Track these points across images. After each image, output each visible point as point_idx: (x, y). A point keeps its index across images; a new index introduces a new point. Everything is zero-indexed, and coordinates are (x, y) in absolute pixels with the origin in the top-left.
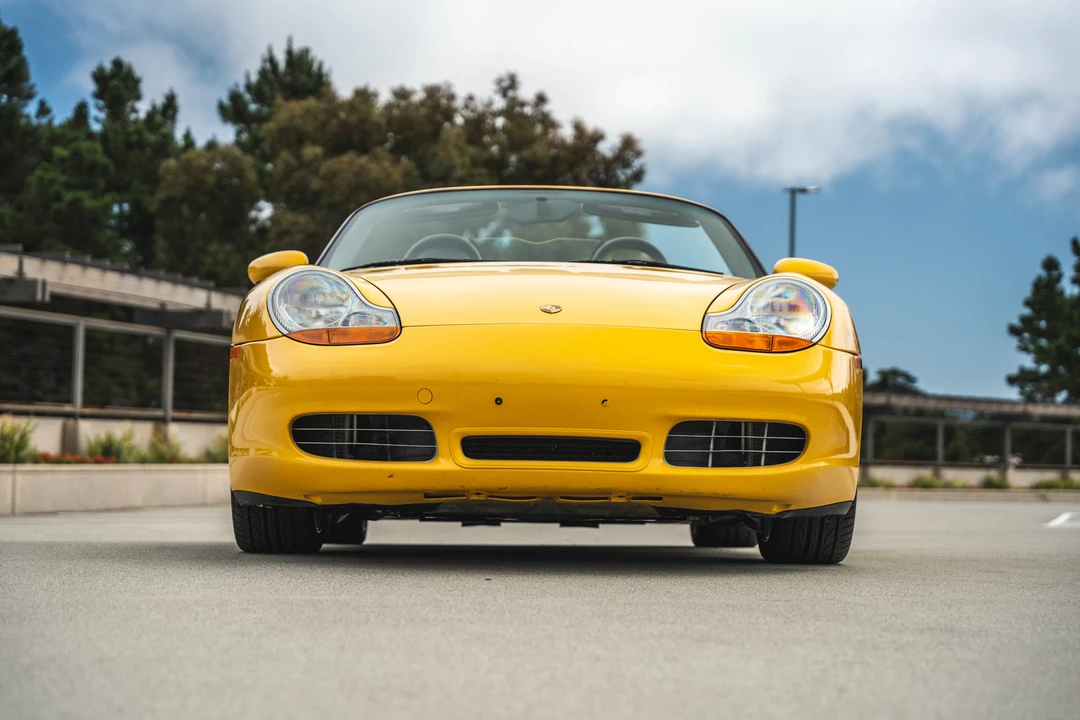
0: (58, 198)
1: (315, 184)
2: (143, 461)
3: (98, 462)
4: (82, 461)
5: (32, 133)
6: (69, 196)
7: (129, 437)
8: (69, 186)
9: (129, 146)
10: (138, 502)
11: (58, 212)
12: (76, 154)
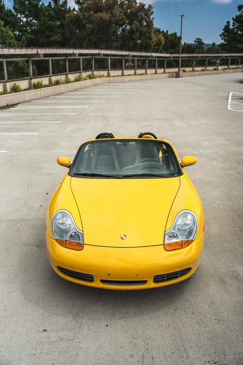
0: (47, 23)
1: (93, 19)
2: (64, 83)
3: (55, 85)
4: (53, 86)
5: (41, 9)
6: (49, 22)
7: (61, 78)
8: (49, 21)
9: (59, 11)
10: (64, 91)
11: (47, 26)
12: (49, 14)
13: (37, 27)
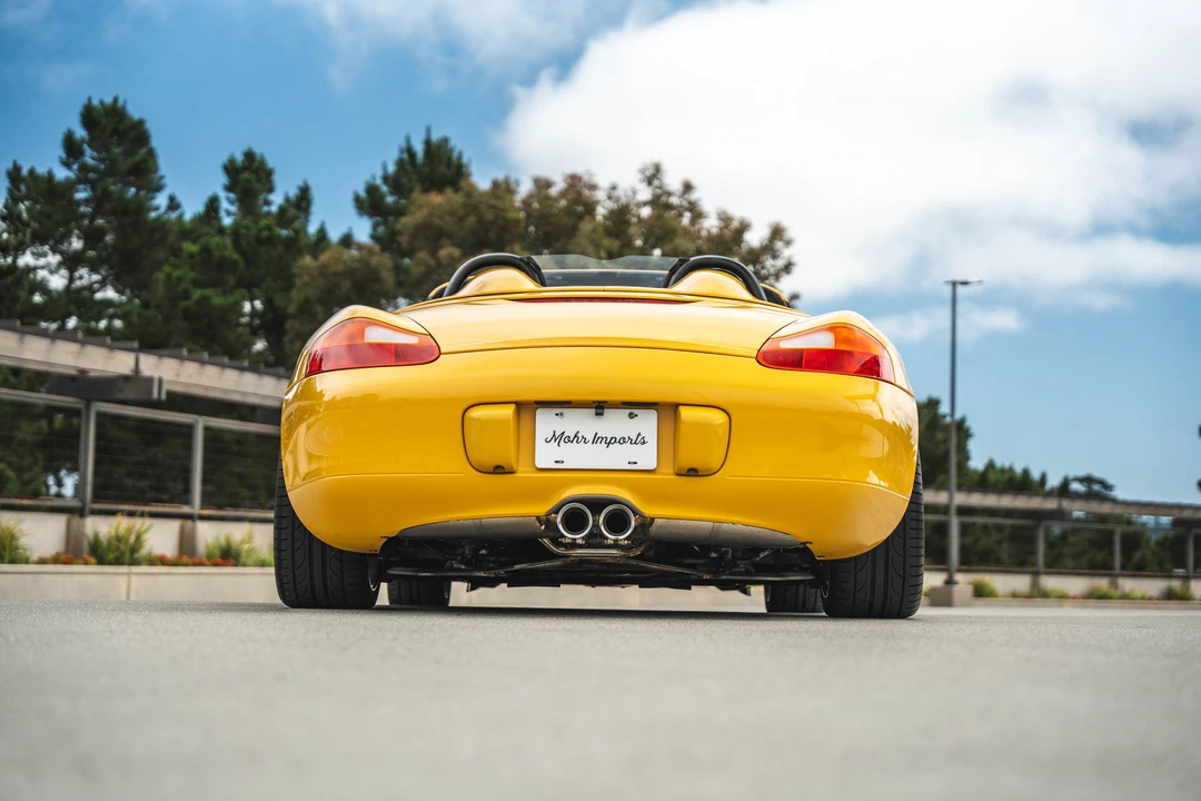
0: (186, 295)
2: (261, 564)
3: (216, 565)
4: (200, 564)
5: (160, 226)
6: (197, 293)
7: (248, 539)
8: (197, 284)
9: (259, 241)
11: (186, 310)
12: (206, 250)
13: (124, 317)
